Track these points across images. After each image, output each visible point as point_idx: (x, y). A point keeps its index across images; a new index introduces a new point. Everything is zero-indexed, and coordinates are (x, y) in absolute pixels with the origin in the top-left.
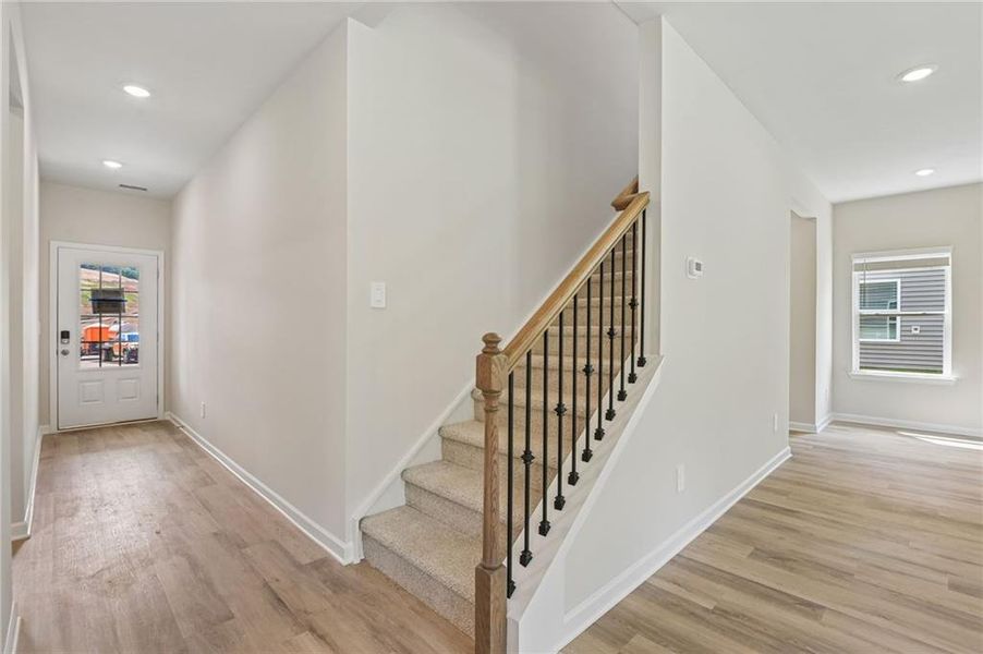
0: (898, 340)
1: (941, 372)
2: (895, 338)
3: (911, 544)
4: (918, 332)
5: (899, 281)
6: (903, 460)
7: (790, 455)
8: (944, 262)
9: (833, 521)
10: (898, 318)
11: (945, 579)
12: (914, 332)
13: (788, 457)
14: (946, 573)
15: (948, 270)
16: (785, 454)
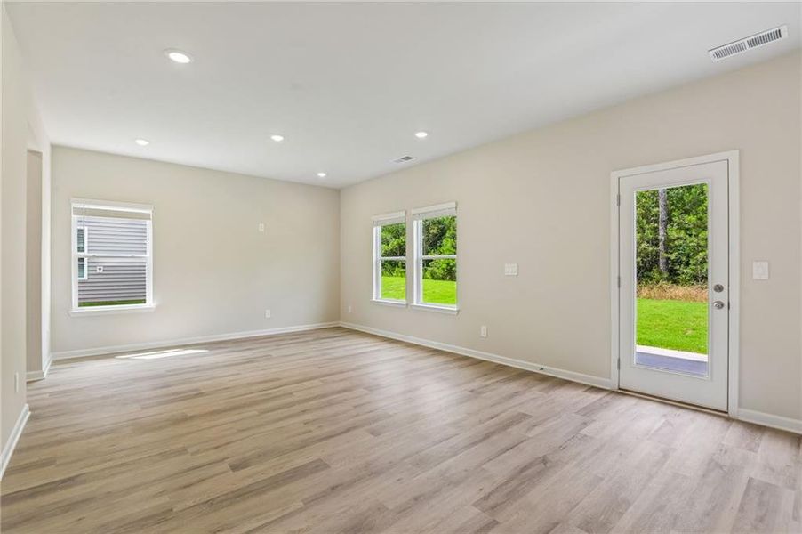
0: (86, 278)
1: (144, 301)
2: (83, 276)
3: (189, 450)
4: (101, 271)
5: (86, 228)
6: (136, 380)
7: (29, 413)
8: (146, 217)
9: (122, 465)
10: (86, 260)
11: (225, 466)
12: (98, 271)
13: (27, 417)
14: (223, 460)
15: (149, 223)
16: (25, 414)
